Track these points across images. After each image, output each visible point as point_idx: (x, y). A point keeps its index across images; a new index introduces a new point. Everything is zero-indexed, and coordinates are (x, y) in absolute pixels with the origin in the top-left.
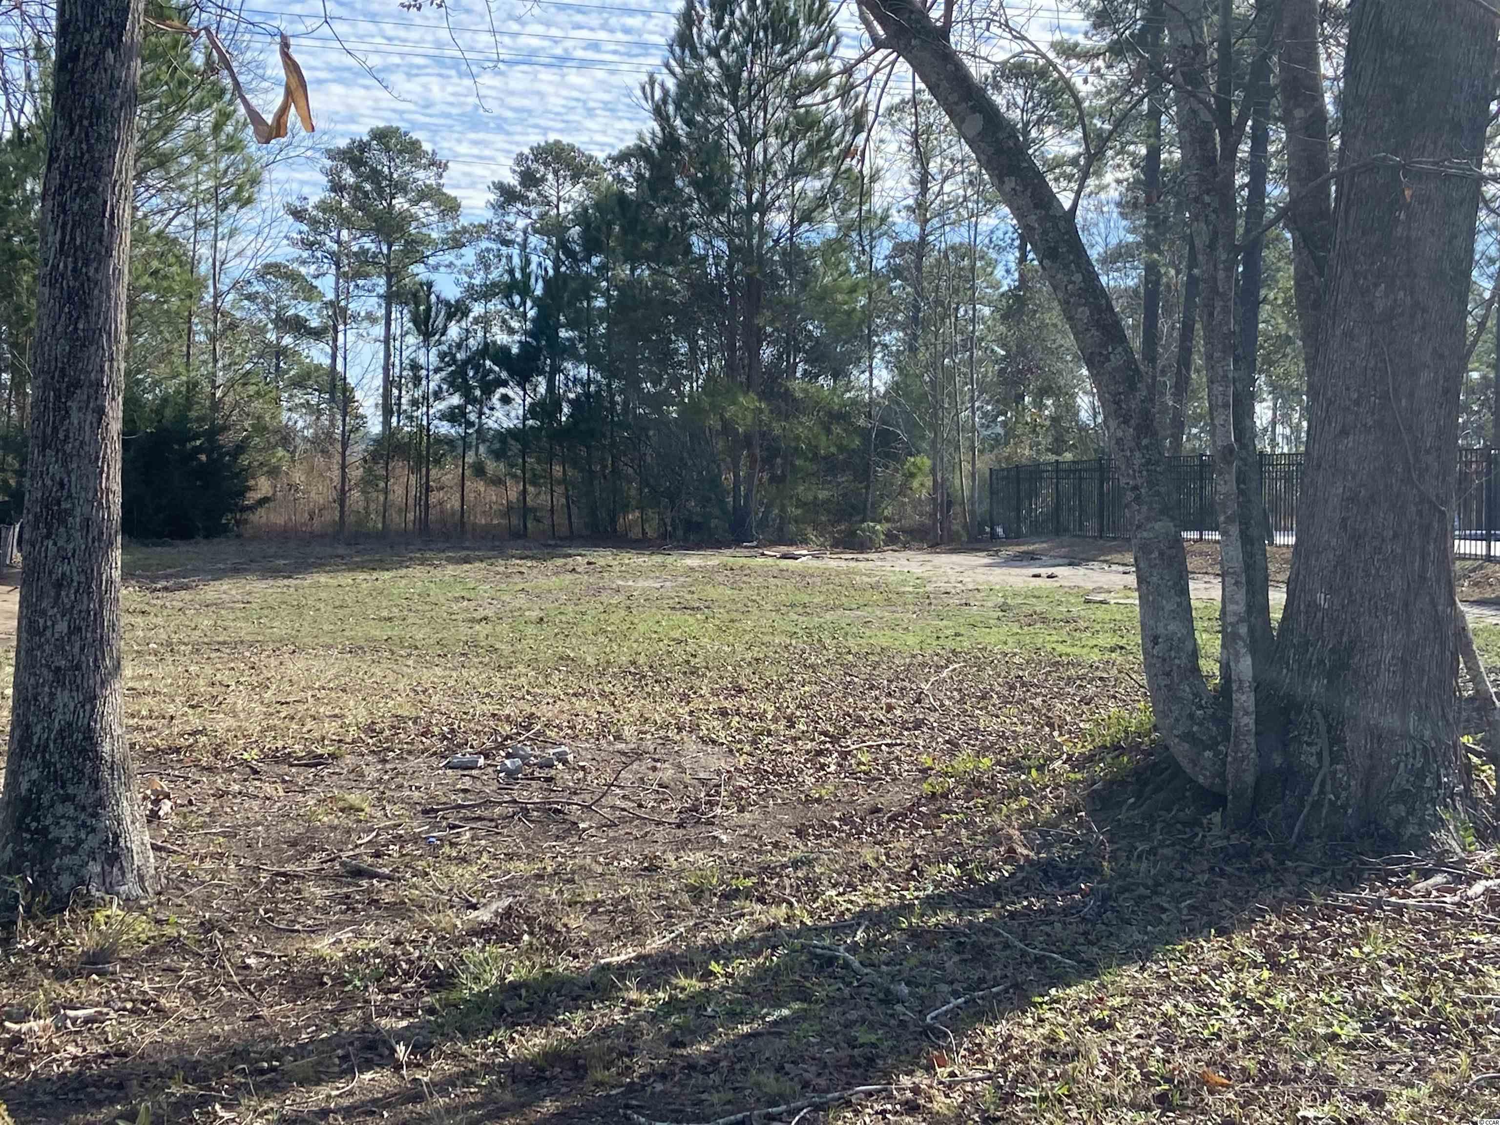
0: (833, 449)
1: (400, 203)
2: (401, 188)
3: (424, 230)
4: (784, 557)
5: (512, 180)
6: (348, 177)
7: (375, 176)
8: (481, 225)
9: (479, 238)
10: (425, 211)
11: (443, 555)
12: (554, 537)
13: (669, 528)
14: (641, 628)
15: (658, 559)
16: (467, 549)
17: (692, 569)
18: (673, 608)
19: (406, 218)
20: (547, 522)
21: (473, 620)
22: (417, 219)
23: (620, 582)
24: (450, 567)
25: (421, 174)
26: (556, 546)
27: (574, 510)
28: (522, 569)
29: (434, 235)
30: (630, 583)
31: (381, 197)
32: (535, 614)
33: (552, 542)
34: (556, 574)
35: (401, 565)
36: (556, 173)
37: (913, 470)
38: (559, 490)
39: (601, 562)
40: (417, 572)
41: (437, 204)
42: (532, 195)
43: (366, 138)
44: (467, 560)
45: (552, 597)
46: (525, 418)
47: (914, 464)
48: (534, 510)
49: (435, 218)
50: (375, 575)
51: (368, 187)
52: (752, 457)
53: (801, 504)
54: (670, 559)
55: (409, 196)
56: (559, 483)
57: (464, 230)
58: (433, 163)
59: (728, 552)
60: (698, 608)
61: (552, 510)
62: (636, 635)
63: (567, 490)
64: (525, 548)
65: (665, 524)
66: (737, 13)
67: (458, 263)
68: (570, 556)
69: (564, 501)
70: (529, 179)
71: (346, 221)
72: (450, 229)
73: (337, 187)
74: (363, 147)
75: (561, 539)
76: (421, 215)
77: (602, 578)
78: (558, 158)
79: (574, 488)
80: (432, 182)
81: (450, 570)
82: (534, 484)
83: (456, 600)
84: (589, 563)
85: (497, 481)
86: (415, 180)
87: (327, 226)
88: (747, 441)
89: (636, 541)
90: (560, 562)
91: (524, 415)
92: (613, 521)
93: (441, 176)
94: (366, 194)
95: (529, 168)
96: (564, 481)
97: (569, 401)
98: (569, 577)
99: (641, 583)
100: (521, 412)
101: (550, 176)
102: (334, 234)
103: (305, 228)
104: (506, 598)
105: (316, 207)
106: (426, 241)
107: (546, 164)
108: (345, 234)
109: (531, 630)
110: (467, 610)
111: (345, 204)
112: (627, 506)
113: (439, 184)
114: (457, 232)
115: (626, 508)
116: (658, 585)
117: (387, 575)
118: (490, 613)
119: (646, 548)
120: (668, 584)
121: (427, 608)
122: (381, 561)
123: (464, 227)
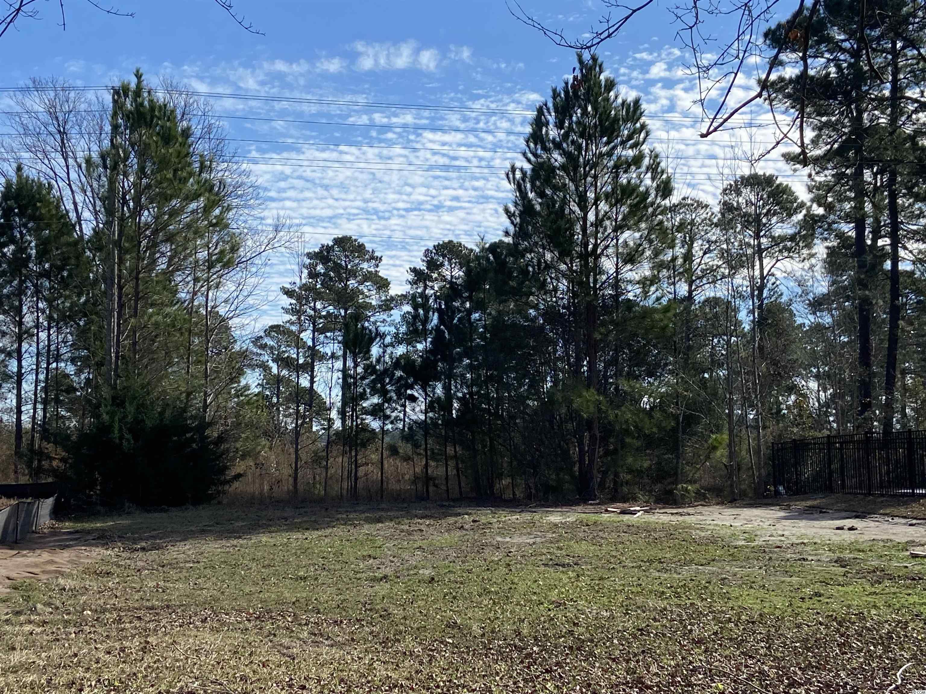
0: (655, 430)
1: (352, 283)
2: (353, 274)
3: (367, 300)
4: (623, 512)
5: (422, 266)
6: (320, 268)
7: (337, 267)
8: (402, 295)
9: (401, 304)
10: (367, 288)
11: (363, 516)
12: (448, 499)
13: (533, 491)
14: (522, 587)
15: (527, 516)
16: (383, 510)
17: (556, 525)
18: (546, 565)
19: (356, 292)
20: (444, 488)
21: (374, 579)
22: (363, 293)
23: (499, 539)
24: (366, 526)
25: (365, 265)
26: (450, 506)
27: (463, 478)
28: (422, 527)
29: (374, 303)
30: (508, 539)
31: (341, 281)
32: (427, 573)
33: (447, 504)
34: (449, 531)
35: (329, 525)
36: (450, 260)
37: (715, 444)
38: (452, 464)
39: (483, 520)
40: (340, 531)
41: (375, 283)
42: (435, 275)
43: (331, 243)
44: (380, 520)
45: (443, 554)
46: (426, 413)
47: (715, 439)
48: (433, 479)
49: (374, 292)
50: (307, 534)
51: (332, 274)
52: (592, 437)
53: (630, 471)
54: (537, 516)
55: (358, 279)
56: (452, 458)
57: (392, 299)
58: (372, 258)
59: (579, 508)
60: (569, 565)
61: (447, 478)
62: (516, 596)
63: (457, 464)
64: (426, 508)
65: (530, 489)
66: (574, 119)
67: (388, 320)
68: (459, 514)
69: (455, 472)
70: (432, 265)
71: (318, 296)
72: (383, 298)
73: (313, 275)
74: (329, 249)
75: (454, 500)
76: (366, 291)
77: (484, 534)
78: (451, 251)
79: (463, 462)
80: (372, 269)
81: (367, 528)
82: (434, 459)
83: (364, 558)
84: (474, 521)
85: (407, 459)
86: (362, 269)
87: (307, 299)
88: (589, 424)
89: (510, 501)
90: (451, 520)
91: (426, 409)
92: (492, 486)
93: (377, 266)
94: (331, 279)
95: (432, 258)
96: (455, 457)
97: (458, 399)
98: (459, 533)
99: (517, 540)
100: (423, 407)
101: (446, 263)
102: (312, 305)
103: (294, 301)
104: (405, 555)
105: (300, 288)
106: (368, 306)
107: (444, 256)
108: (319, 305)
109: (423, 590)
110: (370, 568)
111: (318, 286)
112: (502, 474)
113: (376, 271)
114: (387, 300)
115: (500, 476)
116: (531, 541)
117: (315, 534)
118: (389, 571)
119: (517, 506)
120: (538, 540)
121: (338, 567)
122: (315, 521)
123: (391, 297)
